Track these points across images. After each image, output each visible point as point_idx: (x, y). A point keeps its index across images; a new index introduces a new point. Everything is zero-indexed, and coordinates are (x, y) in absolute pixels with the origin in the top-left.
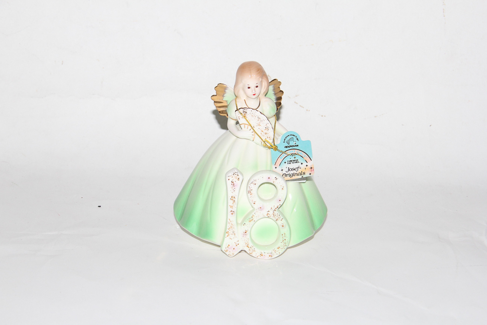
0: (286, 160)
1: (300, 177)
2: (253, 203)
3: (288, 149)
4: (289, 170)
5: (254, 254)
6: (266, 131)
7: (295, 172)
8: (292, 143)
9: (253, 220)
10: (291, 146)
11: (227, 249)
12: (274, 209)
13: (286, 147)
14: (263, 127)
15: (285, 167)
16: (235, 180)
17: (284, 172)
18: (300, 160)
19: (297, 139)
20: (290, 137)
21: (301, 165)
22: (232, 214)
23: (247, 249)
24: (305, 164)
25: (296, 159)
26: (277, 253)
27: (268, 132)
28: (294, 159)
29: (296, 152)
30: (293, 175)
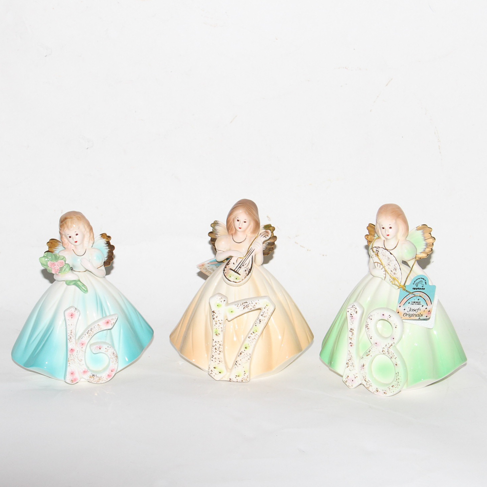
0: (410, 301)
1: (418, 318)
2: (370, 338)
3: (415, 290)
4: (410, 310)
5: (370, 389)
6: (394, 271)
7: (415, 313)
8: (420, 286)
9: (370, 355)
10: (418, 289)
11: (347, 380)
12: (388, 346)
13: (414, 289)
14: (392, 267)
15: (408, 306)
16: (353, 313)
17: (406, 311)
18: (422, 302)
19: (426, 283)
20: (421, 280)
21: (421, 308)
22: (351, 346)
23: (364, 383)
24: (425, 306)
25: (419, 301)
26: (392, 391)
27: (396, 273)
28: (417, 301)
29: (421, 294)
30: (413, 315)
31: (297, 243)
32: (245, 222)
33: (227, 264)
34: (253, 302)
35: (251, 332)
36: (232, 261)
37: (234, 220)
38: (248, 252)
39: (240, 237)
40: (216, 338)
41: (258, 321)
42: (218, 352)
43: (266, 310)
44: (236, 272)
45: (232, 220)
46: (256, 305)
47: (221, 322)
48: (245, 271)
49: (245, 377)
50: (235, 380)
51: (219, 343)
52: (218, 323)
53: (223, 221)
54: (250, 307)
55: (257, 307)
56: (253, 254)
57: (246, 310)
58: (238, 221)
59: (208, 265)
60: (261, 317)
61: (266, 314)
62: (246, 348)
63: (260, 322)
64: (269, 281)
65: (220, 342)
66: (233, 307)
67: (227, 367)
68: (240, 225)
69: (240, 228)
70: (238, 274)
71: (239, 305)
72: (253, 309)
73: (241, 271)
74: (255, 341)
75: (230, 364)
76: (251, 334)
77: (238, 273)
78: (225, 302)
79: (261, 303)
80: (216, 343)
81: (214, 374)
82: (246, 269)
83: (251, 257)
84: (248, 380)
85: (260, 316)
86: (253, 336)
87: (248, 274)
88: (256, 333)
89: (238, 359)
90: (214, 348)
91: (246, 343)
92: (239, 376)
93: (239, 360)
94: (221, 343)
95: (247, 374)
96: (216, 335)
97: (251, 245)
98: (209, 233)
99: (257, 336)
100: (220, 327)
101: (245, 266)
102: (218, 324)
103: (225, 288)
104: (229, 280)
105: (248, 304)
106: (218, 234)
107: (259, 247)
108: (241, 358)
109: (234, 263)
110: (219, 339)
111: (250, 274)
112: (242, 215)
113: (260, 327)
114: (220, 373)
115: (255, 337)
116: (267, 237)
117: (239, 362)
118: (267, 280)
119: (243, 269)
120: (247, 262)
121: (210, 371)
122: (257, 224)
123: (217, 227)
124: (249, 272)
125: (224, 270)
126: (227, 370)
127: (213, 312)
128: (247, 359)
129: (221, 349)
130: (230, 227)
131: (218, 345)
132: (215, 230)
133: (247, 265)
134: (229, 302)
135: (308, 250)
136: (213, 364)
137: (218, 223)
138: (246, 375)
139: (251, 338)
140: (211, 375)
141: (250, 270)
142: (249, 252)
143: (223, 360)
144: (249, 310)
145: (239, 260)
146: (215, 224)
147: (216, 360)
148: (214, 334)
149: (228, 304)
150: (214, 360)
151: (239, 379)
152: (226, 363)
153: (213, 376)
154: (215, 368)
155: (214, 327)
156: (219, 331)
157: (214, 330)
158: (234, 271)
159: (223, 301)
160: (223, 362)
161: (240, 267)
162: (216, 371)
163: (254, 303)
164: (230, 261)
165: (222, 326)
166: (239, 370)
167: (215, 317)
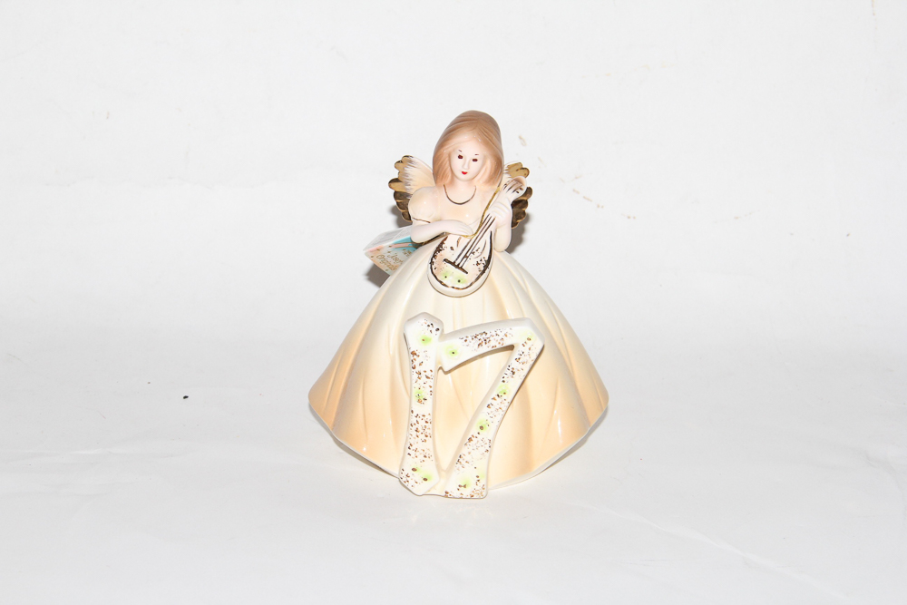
31: (578, 193)
32: (475, 160)
33: (439, 249)
34: (498, 332)
35: (494, 395)
36: (447, 244)
37: (450, 156)
38: (482, 223)
39: (461, 191)
40: (418, 409)
41: (509, 373)
42: (423, 437)
43: (525, 349)
44: (457, 267)
45: (445, 156)
46: (504, 338)
47: (429, 374)
48: (478, 264)
49: (477, 488)
50: (456, 494)
51: (425, 419)
52: (423, 375)
53: (425, 158)
54: (493, 343)
55: (507, 342)
56: (491, 228)
57: (485, 349)
58: (460, 157)
59: (390, 249)
60: (515, 365)
61: (527, 358)
62: (481, 428)
63: (514, 373)
64: (523, 285)
65: (427, 416)
66: (456, 343)
67: (438, 467)
68: (466, 166)
69: (464, 173)
70: (464, 271)
71: (470, 338)
72: (498, 346)
73: (469, 264)
74: (501, 412)
75: (446, 461)
76: (494, 399)
77: (461, 268)
78: (438, 332)
79: (516, 335)
80: (418, 419)
81: (412, 482)
82: (478, 260)
83: (488, 234)
84: (484, 493)
85: (513, 362)
86: (497, 403)
87: (484, 271)
88: (504, 397)
89: (465, 451)
90: (414, 428)
91: (483, 417)
92: (465, 486)
93: (466, 454)
94: (428, 418)
95: (483, 482)
96: (419, 401)
97: (487, 208)
98: (391, 182)
99: (506, 402)
100: (427, 385)
101: (476, 254)
102: (424, 378)
103: (430, 300)
104: (444, 285)
105: (488, 336)
106: (411, 183)
107: (503, 214)
108: (471, 448)
109: (452, 248)
110: (426, 409)
111: (487, 271)
112: (468, 145)
113: (513, 384)
114: (425, 479)
115: (502, 406)
116: (519, 190)
117: (467, 458)
118: (518, 283)
119: (473, 260)
120: (481, 245)
121: (404, 475)
122: (499, 162)
123: (409, 170)
124: (486, 267)
125: (432, 263)
126: (439, 473)
127: (413, 353)
128: (483, 450)
129: (428, 431)
130: (440, 171)
131: (422, 423)
132: (406, 175)
133: (480, 251)
134: (446, 332)
135: (598, 206)
136: (410, 463)
137: (411, 162)
138: (480, 484)
139: (493, 408)
140: (406, 484)
141: (488, 261)
142: (484, 223)
143: (432, 453)
144: (490, 349)
145: (464, 242)
146: (404, 162)
147: (417, 454)
148: (415, 400)
149: (444, 337)
150: (413, 454)
151: (466, 492)
152: (437, 459)
153: (410, 487)
154: (414, 470)
155: (415, 385)
156: (425, 393)
157: (415, 392)
158: (453, 264)
159: (434, 330)
160: (433, 458)
161: (465, 256)
162: (417, 476)
163: (502, 335)
164: (442, 243)
165: (430, 382)
166: (466, 474)
167: (416, 363)
